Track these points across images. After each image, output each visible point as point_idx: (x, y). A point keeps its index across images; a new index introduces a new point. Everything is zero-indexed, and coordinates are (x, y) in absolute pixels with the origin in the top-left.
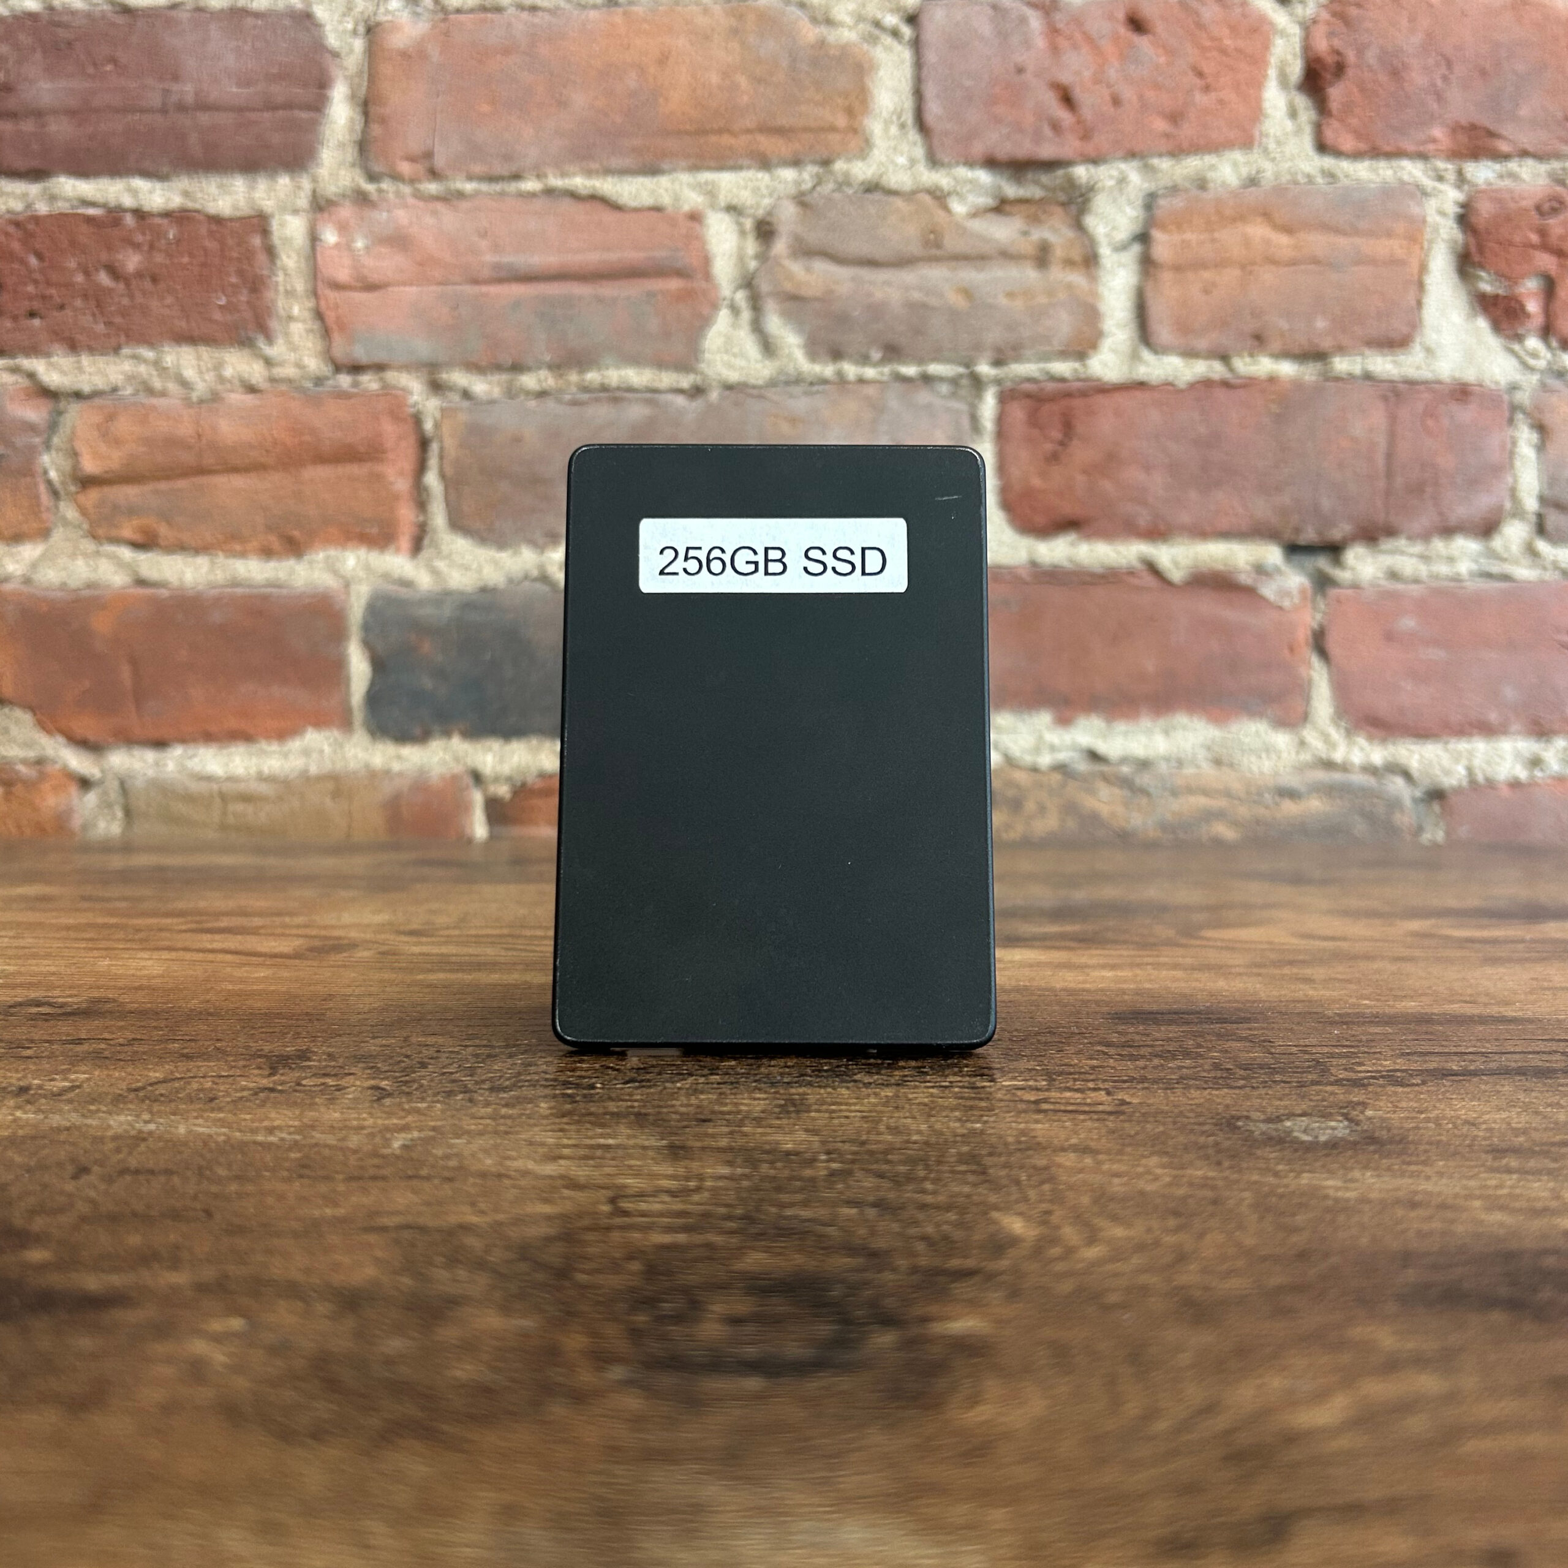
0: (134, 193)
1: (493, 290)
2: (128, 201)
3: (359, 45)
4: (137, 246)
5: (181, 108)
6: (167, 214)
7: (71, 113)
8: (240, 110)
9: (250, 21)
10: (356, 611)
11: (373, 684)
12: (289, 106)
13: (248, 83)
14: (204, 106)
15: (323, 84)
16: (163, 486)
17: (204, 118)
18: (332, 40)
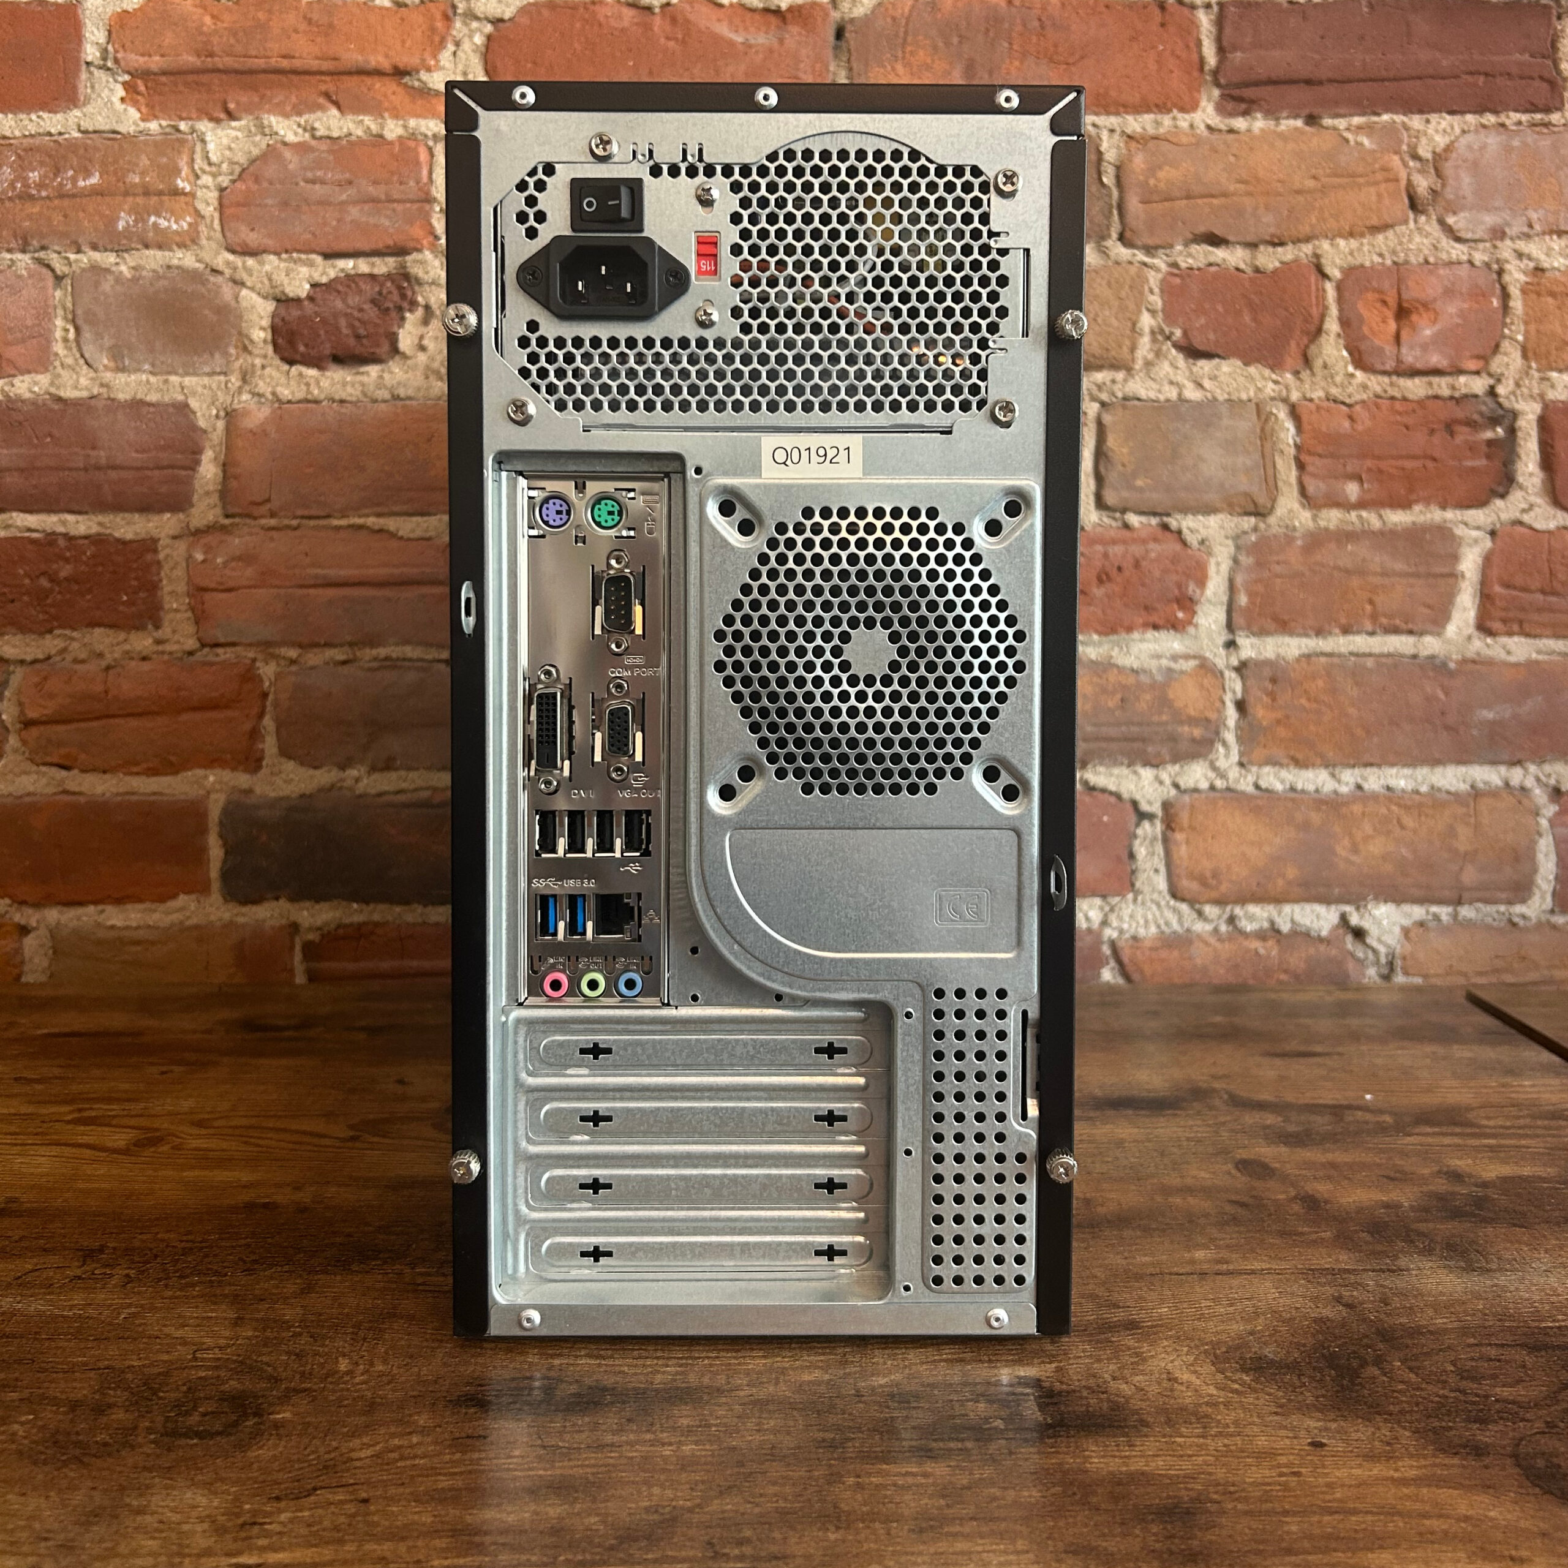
0: (64, 523)
1: (312, 591)
2: (61, 529)
3: (221, 425)
4: (67, 560)
5: (98, 468)
6: (86, 537)
7: (21, 470)
8: (138, 469)
9: (145, 410)
10: (215, 813)
11: (225, 862)
12: (172, 467)
13: (143, 451)
14: (114, 467)
15: (196, 452)
16: (83, 725)
17: (113, 475)
18: (202, 423)
